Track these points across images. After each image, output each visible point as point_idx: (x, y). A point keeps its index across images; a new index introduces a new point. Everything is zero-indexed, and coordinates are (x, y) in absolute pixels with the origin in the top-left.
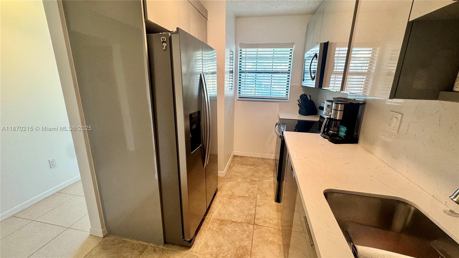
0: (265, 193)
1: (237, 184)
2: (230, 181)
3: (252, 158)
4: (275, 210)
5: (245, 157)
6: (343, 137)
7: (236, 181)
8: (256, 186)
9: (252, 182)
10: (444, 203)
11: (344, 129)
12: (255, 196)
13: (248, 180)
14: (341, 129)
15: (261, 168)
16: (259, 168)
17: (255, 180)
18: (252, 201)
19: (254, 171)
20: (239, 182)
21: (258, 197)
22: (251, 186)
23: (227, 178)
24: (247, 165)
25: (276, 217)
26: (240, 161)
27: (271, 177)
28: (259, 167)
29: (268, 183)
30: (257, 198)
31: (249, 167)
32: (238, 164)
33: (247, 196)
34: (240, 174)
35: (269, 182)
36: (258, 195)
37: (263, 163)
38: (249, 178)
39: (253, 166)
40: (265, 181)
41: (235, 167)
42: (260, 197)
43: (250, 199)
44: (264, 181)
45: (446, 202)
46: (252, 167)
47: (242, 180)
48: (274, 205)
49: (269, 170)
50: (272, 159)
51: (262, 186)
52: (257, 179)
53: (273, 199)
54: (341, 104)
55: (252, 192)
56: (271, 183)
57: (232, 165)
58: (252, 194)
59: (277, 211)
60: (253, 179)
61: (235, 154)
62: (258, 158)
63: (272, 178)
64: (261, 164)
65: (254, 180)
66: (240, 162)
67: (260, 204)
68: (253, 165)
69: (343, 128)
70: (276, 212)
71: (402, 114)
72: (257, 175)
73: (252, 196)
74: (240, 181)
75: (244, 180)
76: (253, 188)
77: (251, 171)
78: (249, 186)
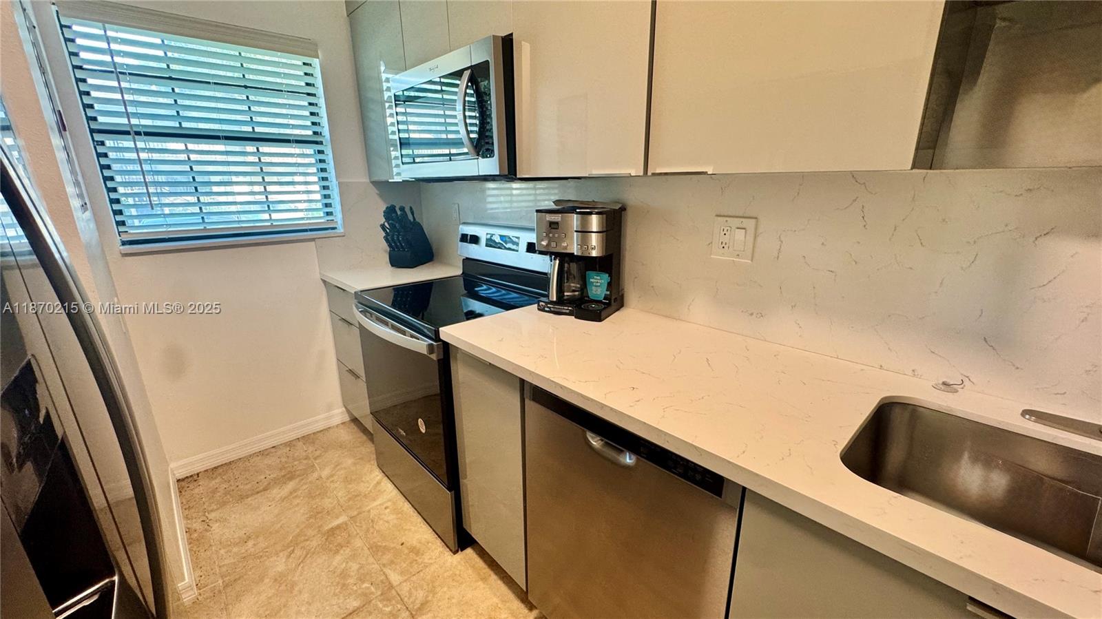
0: (404, 548)
1: (283, 587)
2: (238, 598)
3: (263, 453)
4: (476, 581)
5: (233, 466)
6: (601, 298)
7: (267, 580)
8: (358, 543)
9: (333, 539)
10: (910, 373)
11: (601, 279)
12: (382, 582)
13: (314, 543)
14: (591, 280)
15: (325, 473)
16: (315, 475)
17: (338, 527)
18: (388, 609)
19: (311, 496)
20: (282, 575)
21: (395, 578)
22: (338, 558)
23: (215, 594)
24: (265, 489)
25: (495, 600)
26: (221, 490)
27: (379, 483)
28: (313, 472)
29: (386, 508)
30: (395, 584)
31: (277, 493)
32: (223, 504)
33: (356, 604)
34: (261, 539)
35: (389, 504)
36: (387, 571)
37: (318, 453)
38: (310, 532)
39: (291, 479)
40: (372, 508)
41: (215, 526)
42: (402, 573)
43: (376, 608)
44: (369, 511)
45: (913, 371)
46: (291, 485)
47: (289, 556)
48: (459, 567)
49: (355, 464)
50: (337, 426)
51: (378, 531)
52: (342, 519)
53: (441, 549)
54: (597, 213)
55: (361, 580)
56: (394, 503)
57: (197, 525)
58: (366, 585)
59: (482, 579)
60: (330, 526)
61: (181, 474)
62: (289, 444)
63: (382, 484)
64: (315, 459)
65: (333, 530)
66: (227, 493)
67: (420, 595)
68: (291, 477)
69: (599, 278)
70: (480, 583)
71: (756, 218)
72: (327, 503)
73: (372, 593)
74: (281, 567)
75: (298, 552)
76: (353, 557)
77: (296, 501)
78: (335, 563)
